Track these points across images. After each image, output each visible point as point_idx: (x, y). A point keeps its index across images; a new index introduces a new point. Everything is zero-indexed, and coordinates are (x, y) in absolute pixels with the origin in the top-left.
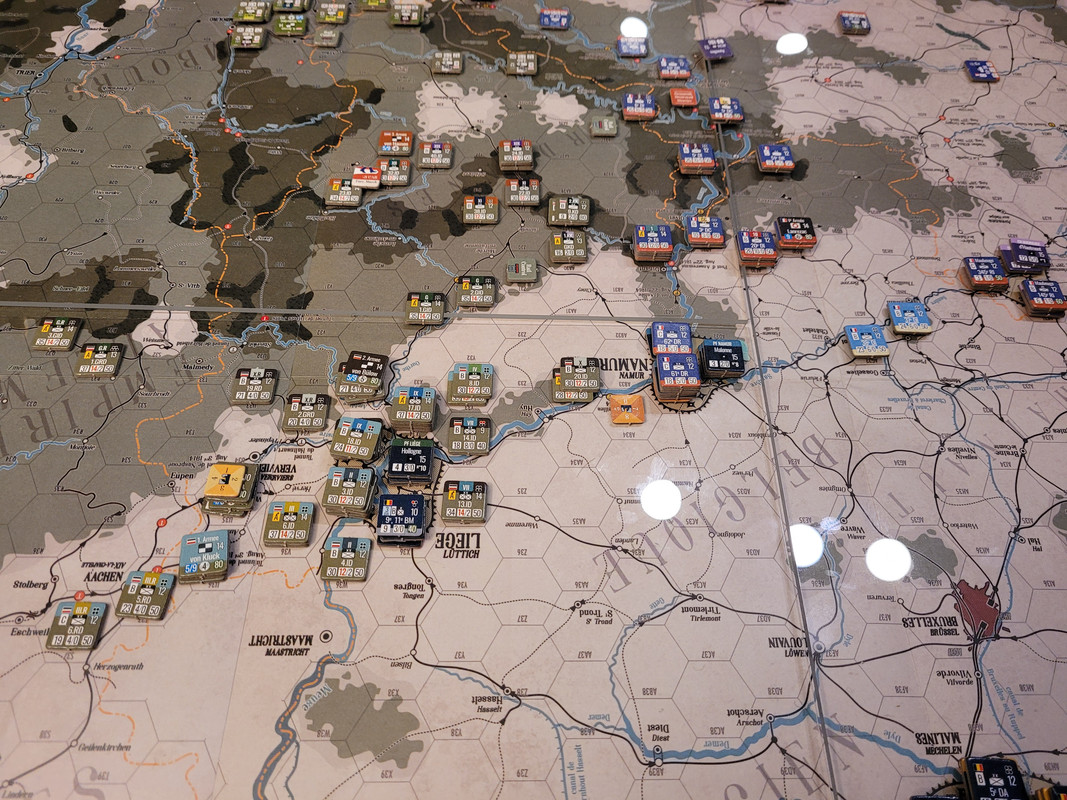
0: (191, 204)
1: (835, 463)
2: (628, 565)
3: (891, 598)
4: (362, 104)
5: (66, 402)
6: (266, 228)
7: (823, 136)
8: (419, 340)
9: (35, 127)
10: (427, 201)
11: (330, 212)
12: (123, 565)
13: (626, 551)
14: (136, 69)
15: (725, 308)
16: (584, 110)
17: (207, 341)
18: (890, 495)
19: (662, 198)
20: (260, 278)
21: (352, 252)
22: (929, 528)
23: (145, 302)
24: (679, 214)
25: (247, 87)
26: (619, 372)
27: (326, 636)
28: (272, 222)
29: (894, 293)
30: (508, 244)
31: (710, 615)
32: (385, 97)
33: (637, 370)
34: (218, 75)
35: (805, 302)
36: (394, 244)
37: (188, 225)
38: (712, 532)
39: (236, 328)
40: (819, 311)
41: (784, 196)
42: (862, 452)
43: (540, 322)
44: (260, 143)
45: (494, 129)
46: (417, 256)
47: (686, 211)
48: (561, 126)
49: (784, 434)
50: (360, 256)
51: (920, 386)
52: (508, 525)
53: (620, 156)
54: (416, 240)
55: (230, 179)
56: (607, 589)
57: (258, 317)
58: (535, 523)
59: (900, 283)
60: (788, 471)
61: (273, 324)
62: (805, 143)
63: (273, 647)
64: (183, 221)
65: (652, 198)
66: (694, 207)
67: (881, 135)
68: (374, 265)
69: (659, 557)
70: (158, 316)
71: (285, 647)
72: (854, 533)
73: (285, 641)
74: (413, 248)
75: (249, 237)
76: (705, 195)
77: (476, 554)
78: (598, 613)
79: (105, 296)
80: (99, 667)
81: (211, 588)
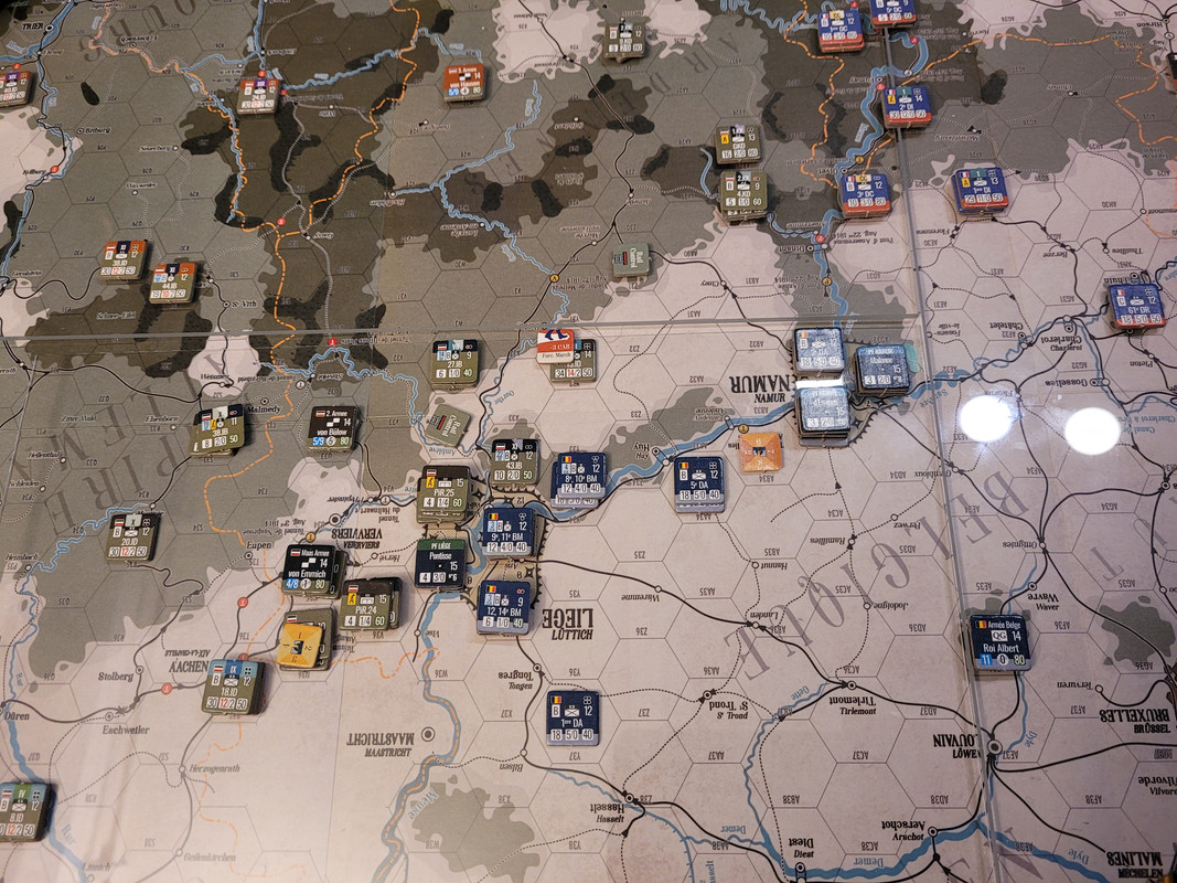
0: (237, 194)
1: (1024, 509)
2: (765, 645)
3: (1088, 685)
4: (427, 35)
5: (126, 459)
6: (324, 221)
7: (1028, 33)
8: (511, 362)
9: (52, 102)
10: (513, 169)
11: (398, 193)
12: (207, 652)
13: (763, 628)
14: (156, 9)
15: (888, 299)
16: (706, 17)
17: (270, 376)
18: (1094, 550)
19: (809, 142)
20: (323, 289)
21: (427, 248)
22: (1141, 594)
23: (196, 331)
24: (831, 165)
25: (288, 22)
26: (754, 394)
27: (428, 734)
28: (331, 211)
29: (1115, 266)
30: (614, 224)
31: (864, 707)
32: (454, 22)
33: (777, 391)
34: (251, 8)
35: (995, 285)
36: (476, 233)
37: (235, 223)
38: (868, 603)
39: (301, 358)
40: (1012, 297)
41: (972, 128)
42: (1059, 492)
43: (654, 330)
44: (308, 103)
45: (592, 57)
46: (504, 247)
47: (840, 161)
48: (678, 45)
49: (961, 472)
50: (436, 252)
51: (1142, 399)
52: (625, 598)
53: (755, 83)
54: (502, 226)
55: (278, 155)
56: (742, 677)
57: (324, 340)
58: (656, 594)
59: (1124, 251)
60: (964, 522)
61: (342, 350)
62: (1003, 45)
63: (372, 747)
64: (230, 219)
65: (796, 144)
66: (852, 155)
67: (1108, 24)
68: (453, 264)
69: (803, 635)
70: (214, 343)
71: (385, 747)
72: (1045, 602)
73: (385, 739)
74: (499, 238)
75: (306, 235)
76: (866, 134)
77: (589, 634)
78: (731, 705)
79: (155, 323)
80: (195, 769)
81: (301, 679)
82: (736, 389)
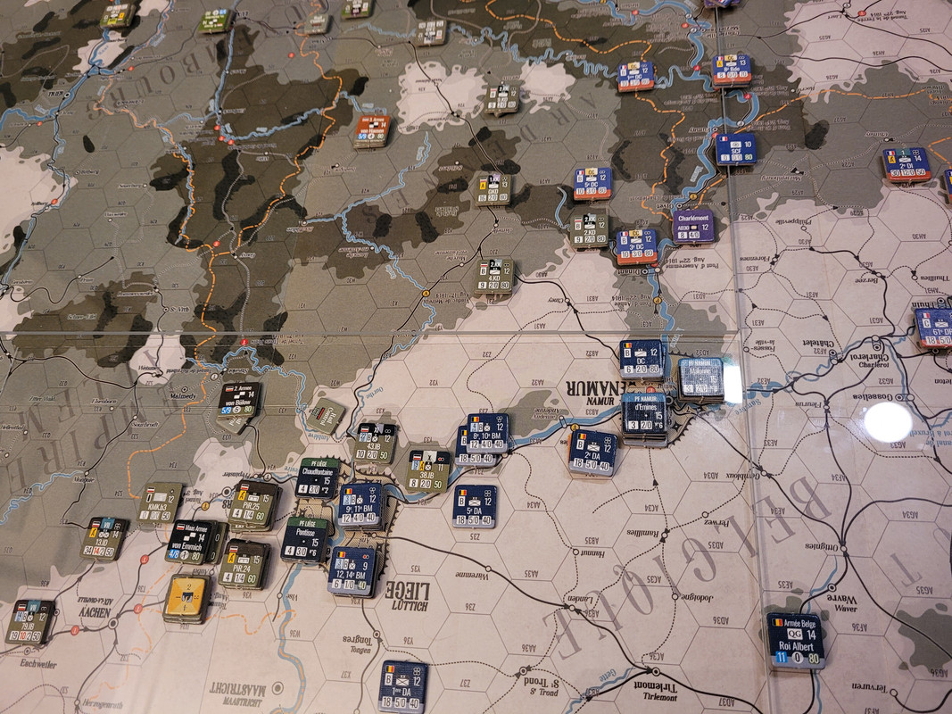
0: (186, 222)
1: (827, 513)
2: (580, 627)
3: (882, 688)
4: (346, 97)
5: (73, 433)
6: (250, 244)
7: (850, 89)
8: (384, 363)
9: (60, 150)
10: (402, 203)
11: (309, 222)
12: (111, 601)
13: (578, 611)
14: (146, 79)
15: (711, 317)
16: (571, 80)
17: (192, 369)
18: (894, 556)
19: (650, 181)
20: (242, 298)
21: (326, 267)
22: (938, 601)
23: (141, 329)
24: (668, 201)
25: (242, 89)
26: (586, 397)
27: (278, 688)
28: (256, 236)
29: (923, 292)
30: (479, 249)
31: (666, 693)
32: (368, 86)
33: (607, 395)
34: (216, 78)
35: (810, 306)
36: (366, 255)
37: (182, 245)
38: (676, 593)
39: (217, 355)
40: (826, 318)
41: (795, 169)
42: (860, 500)
43: (505, 339)
44: (250, 150)
45: (475, 113)
46: (388, 266)
47: (677, 198)
48: (546, 102)
49: (769, 476)
50: (333, 270)
51: (945, 415)
52: (459, 575)
53: (607, 132)
54: (387, 249)
55: (220, 191)
56: (556, 656)
57: (238, 341)
58: (486, 573)
59: (932, 279)
60: (769, 523)
61: (250, 348)
62: (826, 99)
63: (230, 696)
64: (178, 241)
65: (639, 183)
66: (686, 193)
67: (923, 80)
68: (345, 280)
69: (614, 620)
70: (153, 341)
71: (241, 696)
72: (843, 604)
74: (384, 259)
75: (234, 255)
76: (700, 175)
77: (424, 606)
78: (543, 683)
79: (110, 323)
80: (87, 703)
81: (182, 630)
82: (571, 392)
